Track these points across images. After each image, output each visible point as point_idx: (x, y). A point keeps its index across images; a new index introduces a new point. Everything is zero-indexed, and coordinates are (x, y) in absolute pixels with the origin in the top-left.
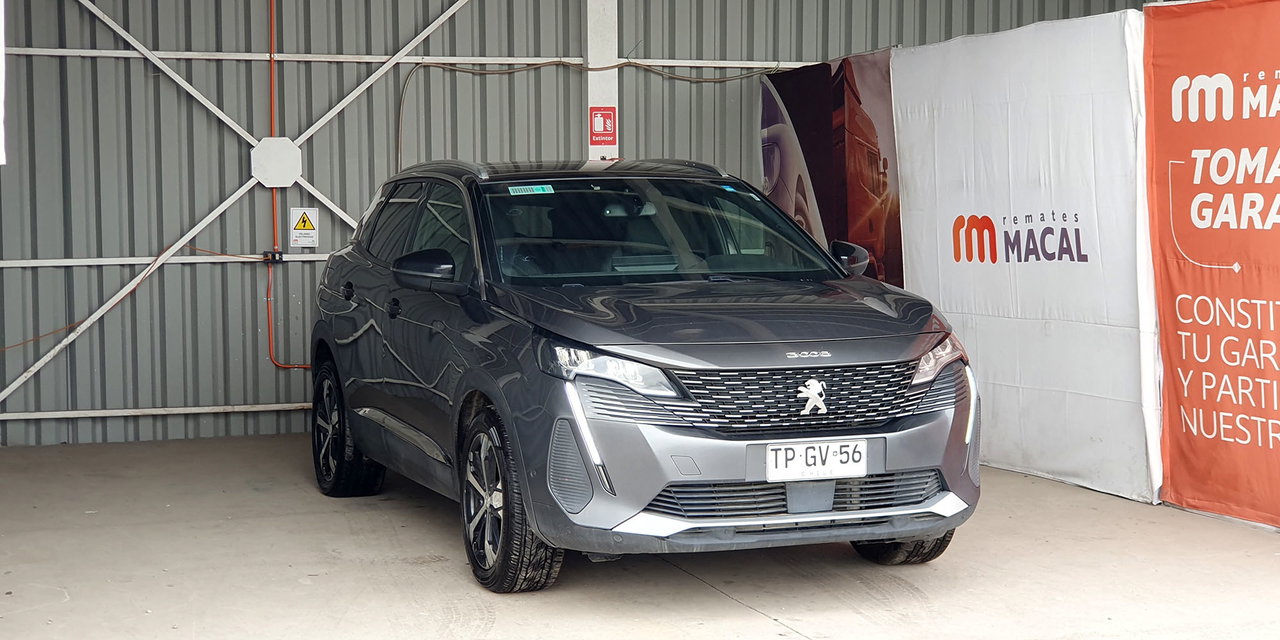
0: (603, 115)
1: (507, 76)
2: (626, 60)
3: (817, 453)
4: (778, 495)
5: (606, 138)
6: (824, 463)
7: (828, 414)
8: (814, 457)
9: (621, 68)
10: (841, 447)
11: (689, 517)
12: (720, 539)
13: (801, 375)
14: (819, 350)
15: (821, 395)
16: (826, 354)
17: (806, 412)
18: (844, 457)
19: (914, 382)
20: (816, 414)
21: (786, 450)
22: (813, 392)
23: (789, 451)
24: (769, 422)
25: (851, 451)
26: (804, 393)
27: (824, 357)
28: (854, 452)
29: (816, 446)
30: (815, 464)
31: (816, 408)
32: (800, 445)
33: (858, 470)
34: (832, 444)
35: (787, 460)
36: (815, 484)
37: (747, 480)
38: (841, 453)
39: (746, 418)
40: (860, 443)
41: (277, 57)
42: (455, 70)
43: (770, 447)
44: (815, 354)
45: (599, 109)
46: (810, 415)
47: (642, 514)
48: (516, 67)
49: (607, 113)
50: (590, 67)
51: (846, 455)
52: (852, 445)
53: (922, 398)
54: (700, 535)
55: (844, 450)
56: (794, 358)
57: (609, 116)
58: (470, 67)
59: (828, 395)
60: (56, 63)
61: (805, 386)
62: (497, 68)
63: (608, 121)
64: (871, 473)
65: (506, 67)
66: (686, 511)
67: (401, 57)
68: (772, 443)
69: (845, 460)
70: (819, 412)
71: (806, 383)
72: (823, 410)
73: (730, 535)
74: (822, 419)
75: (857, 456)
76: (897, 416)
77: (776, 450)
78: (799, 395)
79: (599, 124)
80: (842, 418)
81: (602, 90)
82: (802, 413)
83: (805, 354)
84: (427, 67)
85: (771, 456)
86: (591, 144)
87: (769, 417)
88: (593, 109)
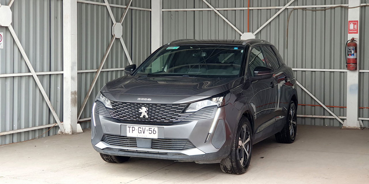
0: (353, 23)
1: (324, 11)
2: (365, 4)
3: (142, 129)
4: (133, 141)
5: (354, 31)
6: (144, 133)
7: (148, 118)
8: (141, 131)
9: (361, 7)
10: (149, 128)
11: (111, 144)
12: (115, 152)
13: (140, 105)
14: (148, 98)
15: (146, 112)
16: (149, 99)
17: (142, 116)
18: (150, 132)
19: (187, 111)
20: (145, 118)
21: (132, 127)
22: (143, 111)
23: (133, 128)
24: (130, 118)
25: (152, 130)
26: (141, 111)
27: (149, 100)
28: (154, 131)
29: (142, 127)
30: (141, 133)
31: (144, 116)
32: (136, 126)
33: (155, 136)
34: (147, 127)
35: (133, 130)
36: (144, 139)
37: (121, 135)
38: (149, 131)
39: (124, 117)
40: (156, 128)
41: (250, 8)
42: (306, 10)
43: (127, 126)
44: (145, 99)
45: (352, 21)
46: (143, 118)
47: (101, 142)
48: (326, 8)
49: (355, 22)
50: (349, 7)
51: (151, 131)
52: (153, 128)
53: (188, 116)
54: (111, 150)
55: (150, 129)
56: (140, 100)
57: (356, 24)
58: (311, 9)
59: (148, 112)
60: (193, 13)
61: (141, 109)
62: (320, 9)
63: (355, 26)
64: (159, 138)
65: (324, 8)
66: (110, 142)
67: (287, 6)
68: (128, 125)
69: (151, 133)
70: (146, 117)
71: (142, 108)
72: (147, 117)
73: (117, 151)
74: (146, 119)
75: (154, 132)
76: (173, 121)
77: (129, 127)
78: (139, 111)
79: (352, 26)
80: (153, 120)
81: (354, 15)
82: (140, 117)
83: (142, 99)
84: (297, 9)
85: (128, 129)
86: (349, 33)
87: (136, 117)
88: (350, 21)
